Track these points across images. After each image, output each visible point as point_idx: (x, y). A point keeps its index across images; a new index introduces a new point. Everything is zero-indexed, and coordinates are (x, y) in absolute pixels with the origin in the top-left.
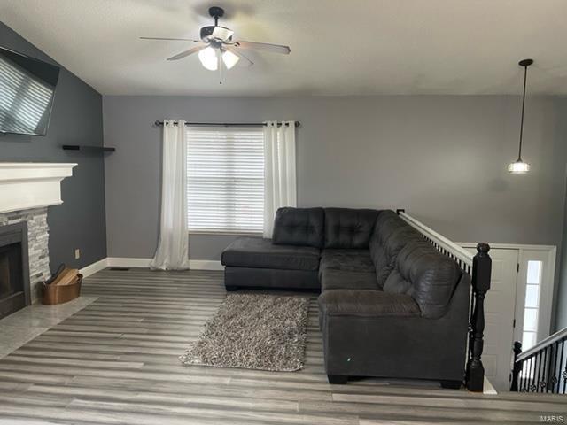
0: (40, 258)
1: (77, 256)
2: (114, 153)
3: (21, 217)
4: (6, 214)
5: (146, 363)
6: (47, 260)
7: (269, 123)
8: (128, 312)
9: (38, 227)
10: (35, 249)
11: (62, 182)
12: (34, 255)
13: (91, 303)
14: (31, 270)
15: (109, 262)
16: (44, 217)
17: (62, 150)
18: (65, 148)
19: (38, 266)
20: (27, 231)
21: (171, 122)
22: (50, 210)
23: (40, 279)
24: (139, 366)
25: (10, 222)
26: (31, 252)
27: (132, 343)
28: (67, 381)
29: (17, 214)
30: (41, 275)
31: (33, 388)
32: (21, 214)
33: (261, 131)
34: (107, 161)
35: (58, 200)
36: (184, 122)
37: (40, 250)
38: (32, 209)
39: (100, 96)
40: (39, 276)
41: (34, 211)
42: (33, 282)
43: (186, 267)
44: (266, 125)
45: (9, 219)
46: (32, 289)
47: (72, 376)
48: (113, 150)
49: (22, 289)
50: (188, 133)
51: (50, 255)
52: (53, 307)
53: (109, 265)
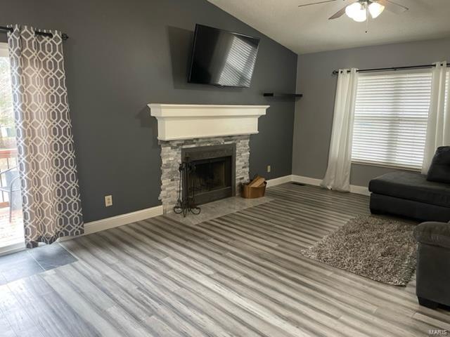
0: (243, 168)
1: (269, 171)
2: (302, 98)
3: (232, 140)
4: (224, 137)
5: (280, 246)
6: (247, 170)
7: (438, 64)
8: (287, 212)
9: (243, 148)
10: (240, 161)
11: (259, 119)
12: (239, 166)
13: (268, 202)
14: (237, 175)
15: (293, 178)
16: (247, 142)
17: (263, 97)
18: (265, 95)
19: (241, 172)
20: (236, 149)
21: (345, 71)
22: (252, 136)
23: (242, 181)
24: (275, 246)
25: (226, 143)
26: (237, 163)
27: (278, 231)
28: (231, 241)
29: (230, 137)
30: (242, 178)
31: (212, 240)
32: (233, 138)
33: (429, 72)
34: (297, 103)
35: (256, 131)
36: (355, 70)
37: (243, 163)
38: (239, 136)
39: (297, 55)
40: (241, 179)
41: (241, 137)
42: (237, 182)
43: (346, 189)
44: (435, 65)
45: (225, 141)
46: (236, 186)
47: (234, 240)
48: (301, 96)
49: (231, 185)
50: (359, 78)
51: (249, 167)
52: (247, 200)
53: (293, 180)
